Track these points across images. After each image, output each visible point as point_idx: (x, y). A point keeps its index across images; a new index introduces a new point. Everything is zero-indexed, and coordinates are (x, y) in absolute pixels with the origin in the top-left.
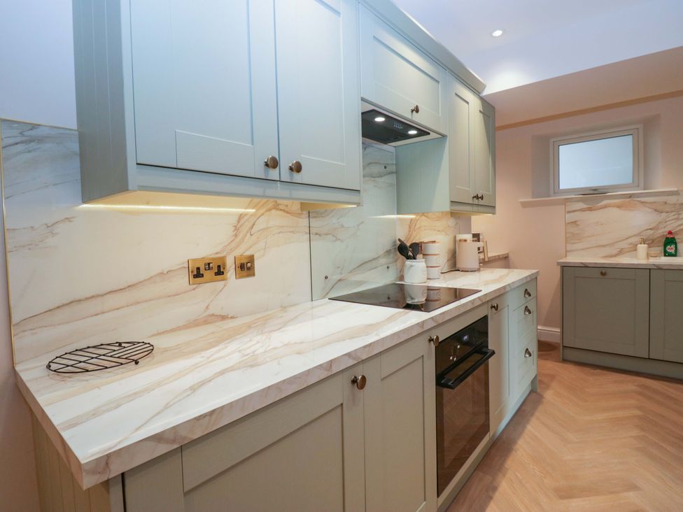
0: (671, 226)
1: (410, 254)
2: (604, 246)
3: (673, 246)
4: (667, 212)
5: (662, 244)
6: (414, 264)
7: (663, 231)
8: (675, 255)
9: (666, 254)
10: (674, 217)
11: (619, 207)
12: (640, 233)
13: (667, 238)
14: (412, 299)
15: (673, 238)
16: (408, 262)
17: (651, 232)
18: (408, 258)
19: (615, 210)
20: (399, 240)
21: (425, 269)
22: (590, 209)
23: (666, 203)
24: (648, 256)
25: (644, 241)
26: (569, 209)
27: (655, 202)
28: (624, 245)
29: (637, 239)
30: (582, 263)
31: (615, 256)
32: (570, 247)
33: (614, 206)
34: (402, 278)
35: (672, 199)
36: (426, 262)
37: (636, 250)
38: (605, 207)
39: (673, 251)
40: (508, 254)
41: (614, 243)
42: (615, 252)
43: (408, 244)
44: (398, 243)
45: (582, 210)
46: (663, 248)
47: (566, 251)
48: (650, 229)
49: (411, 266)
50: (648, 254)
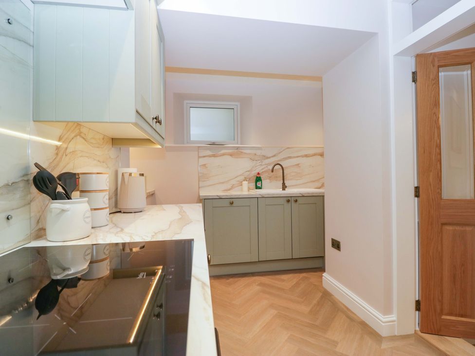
0: (259, 169)
1: (60, 189)
2: (223, 183)
3: (260, 182)
4: (256, 161)
5: (254, 181)
6: (67, 206)
7: (254, 173)
8: (260, 188)
9: (257, 188)
10: (260, 164)
11: (231, 155)
12: (243, 173)
13: (257, 177)
14: (64, 269)
15: (260, 177)
16: (57, 205)
17: (248, 173)
18: (55, 197)
19: (229, 157)
20: (37, 165)
21: (89, 214)
22: (214, 156)
23: (255, 154)
24: (249, 189)
25: (245, 179)
26: (201, 154)
27: (250, 154)
28: (234, 182)
29: (242, 178)
30: (217, 196)
31: (229, 190)
32: (201, 184)
33: (228, 155)
34: (41, 233)
35: (259, 152)
36: (88, 202)
37: (242, 185)
38: (223, 155)
39: (260, 185)
40: (154, 191)
41: (228, 181)
42: (229, 187)
43: (56, 174)
44: (35, 170)
45: (210, 156)
46: (255, 184)
47: (199, 188)
48: (248, 171)
49: (63, 211)
50: (248, 187)
